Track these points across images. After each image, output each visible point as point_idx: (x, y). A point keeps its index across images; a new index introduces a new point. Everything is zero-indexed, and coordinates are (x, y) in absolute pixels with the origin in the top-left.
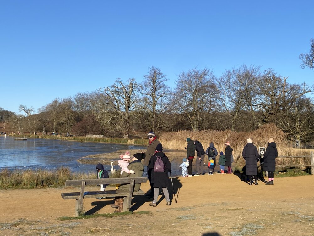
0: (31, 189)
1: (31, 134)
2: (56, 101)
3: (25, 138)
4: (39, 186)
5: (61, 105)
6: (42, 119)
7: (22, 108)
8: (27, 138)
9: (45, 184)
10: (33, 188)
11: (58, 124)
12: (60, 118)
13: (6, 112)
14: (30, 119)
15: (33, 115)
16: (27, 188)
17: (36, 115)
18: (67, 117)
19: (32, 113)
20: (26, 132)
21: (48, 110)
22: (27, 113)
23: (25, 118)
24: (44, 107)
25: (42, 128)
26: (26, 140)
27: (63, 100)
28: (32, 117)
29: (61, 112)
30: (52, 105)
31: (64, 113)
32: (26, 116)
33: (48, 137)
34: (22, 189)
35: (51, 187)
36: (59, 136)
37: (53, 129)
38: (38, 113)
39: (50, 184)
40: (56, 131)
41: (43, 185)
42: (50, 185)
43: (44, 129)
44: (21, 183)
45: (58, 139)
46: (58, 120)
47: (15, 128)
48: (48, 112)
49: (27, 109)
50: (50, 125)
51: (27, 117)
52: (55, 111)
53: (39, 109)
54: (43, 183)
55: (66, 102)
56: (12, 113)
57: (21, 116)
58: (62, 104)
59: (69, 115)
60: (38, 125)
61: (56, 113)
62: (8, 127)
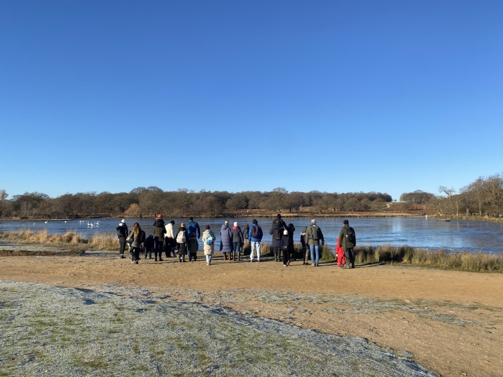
0: (474, 272)
1: (453, 215)
2: (480, 180)
3: (448, 219)
4: (482, 270)
5: (486, 184)
6: (464, 200)
7: (442, 189)
8: (450, 219)
9: (489, 267)
10: (476, 271)
11: (485, 204)
12: (485, 197)
13: (425, 194)
14: (451, 200)
15: (454, 196)
16: (468, 270)
17: (457, 196)
18: (494, 196)
19: (453, 194)
20: (448, 213)
21: (471, 190)
22: (448, 194)
23: (445, 199)
24: (466, 187)
25: (466, 209)
26: (449, 221)
27: (488, 178)
28: (453, 198)
29: (487, 192)
30: (475, 185)
31: (491, 192)
32: (446, 197)
33: (473, 218)
34: (463, 270)
35: (497, 272)
36: (486, 217)
37: (478, 210)
38: (460, 194)
39: (495, 268)
40: (483, 212)
41: (486, 269)
42: (495, 270)
43: (467, 210)
44: (460, 265)
45: (486, 220)
46: (484, 200)
47: (436, 209)
48: (471, 192)
49: (448, 190)
50: (474, 206)
51: (449, 198)
52: (479, 190)
53: (461, 189)
54: (486, 267)
55: (493, 180)
56: (431, 195)
57: (441, 197)
58: (488, 182)
59: (497, 194)
60: (460, 206)
61: (480, 193)
62: (429, 208)
